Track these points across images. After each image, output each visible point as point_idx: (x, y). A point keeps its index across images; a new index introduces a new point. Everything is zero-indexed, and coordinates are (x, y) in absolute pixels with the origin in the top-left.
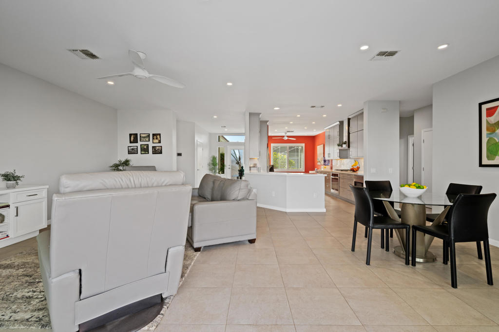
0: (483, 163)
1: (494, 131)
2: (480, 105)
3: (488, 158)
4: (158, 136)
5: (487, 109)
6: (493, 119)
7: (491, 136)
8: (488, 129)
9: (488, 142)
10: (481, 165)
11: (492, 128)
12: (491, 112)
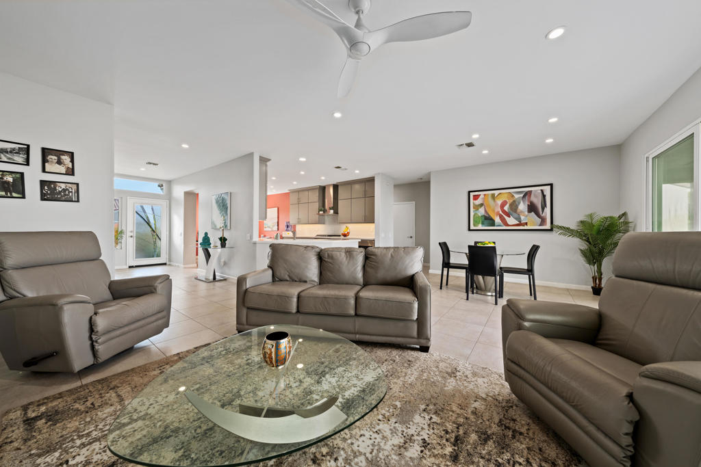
0: (471, 228)
1: (478, 209)
2: (469, 192)
3: (474, 225)
4: (66, 159)
5: (474, 196)
6: (478, 202)
7: (477, 212)
8: (474, 208)
9: (474, 215)
10: (469, 230)
11: (477, 207)
12: (476, 198)
